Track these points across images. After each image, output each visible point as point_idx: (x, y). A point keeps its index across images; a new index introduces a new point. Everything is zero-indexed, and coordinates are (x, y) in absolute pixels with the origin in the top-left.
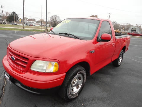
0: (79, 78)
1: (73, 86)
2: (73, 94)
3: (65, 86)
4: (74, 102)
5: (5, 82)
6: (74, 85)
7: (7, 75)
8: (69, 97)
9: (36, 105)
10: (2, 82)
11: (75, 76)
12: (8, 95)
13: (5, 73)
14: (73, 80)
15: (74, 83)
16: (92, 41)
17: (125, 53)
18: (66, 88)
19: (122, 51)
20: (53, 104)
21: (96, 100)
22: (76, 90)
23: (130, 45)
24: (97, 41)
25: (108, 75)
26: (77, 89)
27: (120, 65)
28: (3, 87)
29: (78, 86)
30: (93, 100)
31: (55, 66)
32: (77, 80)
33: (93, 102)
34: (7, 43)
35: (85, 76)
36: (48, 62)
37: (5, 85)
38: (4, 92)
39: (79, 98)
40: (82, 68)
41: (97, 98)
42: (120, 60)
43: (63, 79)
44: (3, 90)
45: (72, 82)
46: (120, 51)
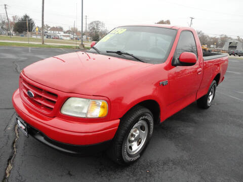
0: (142, 128)
1: (131, 142)
2: (132, 153)
3: (119, 140)
4: (133, 167)
5: (17, 134)
6: (133, 139)
8: (125, 160)
9: (69, 172)
10: (11, 134)
11: (135, 124)
12: (22, 155)
13: (17, 119)
14: (132, 131)
15: (133, 135)
16: (165, 64)
17: (219, 85)
18: (119, 144)
19: (214, 81)
20: (99, 170)
21: (171, 164)
22: (136, 148)
23: (227, 71)
24: (172, 65)
25: (191, 124)
26: (138, 145)
28: (14, 143)
29: (140, 141)
30: (164, 164)
31: (103, 107)
32: (138, 132)
33: (166, 167)
34: (16, 69)
35: (152, 125)
36: (91, 100)
37: (16, 140)
38: (15, 150)
39: (142, 160)
40: (148, 111)
41: (172, 161)
42: (211, 98)
43: (115, 129)
44: (14, 146)
45: (130, 134)
46: (211, 82)
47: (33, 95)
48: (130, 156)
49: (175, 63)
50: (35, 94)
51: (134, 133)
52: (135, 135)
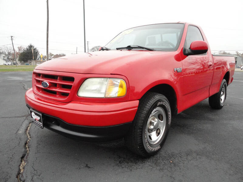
0: (160, 117)
1: (150, 131)
2: (152, 143)
3: (139, 125)
4: (154, 159)
5: (29, 136)
6: (152, 127)
7: (36, 114)
10: (23, 137)
11: (153, 110)
13: (31, 112)
14: (150, 120)
15: (151, 123)
17: (229, 85)
18: (140, 129)
19: (224, 80)
21: (194, 155)
22: (155, 138)
26: (157, 136)
27: (222, 107)
28: (26, 144)
29: (158, 131)
30: (187, 155)
31: (121, 86)
32: (156, 120)
33: (189, 158)
35: (170, 113)
37: (28, 141)
38: (28, 149)
39: (162, 153)
40: (164, 97)
41: (195, 152)
42: (223, 97)
43: (135, 110)
44: (27, 147)
45: (149, 122)
46: (221, 81)
47: (48, 85)
48: (151, 145)
49: (187, 52)
50: (50, 83)
51: (153, 121)
52: (154, 123)
